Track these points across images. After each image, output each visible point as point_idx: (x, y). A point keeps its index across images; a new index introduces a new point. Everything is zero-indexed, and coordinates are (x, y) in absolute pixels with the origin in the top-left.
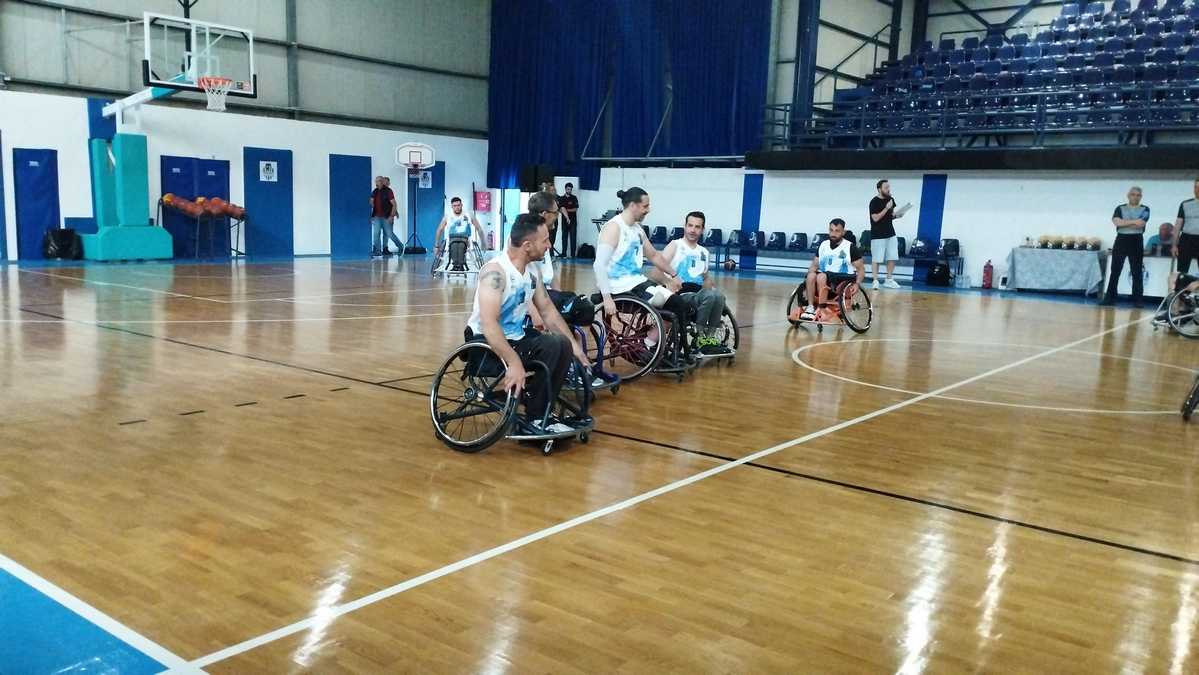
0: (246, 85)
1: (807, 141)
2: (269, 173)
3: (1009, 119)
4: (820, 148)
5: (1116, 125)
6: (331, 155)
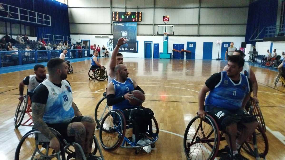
0: (172, 33)
2: (191, 46)
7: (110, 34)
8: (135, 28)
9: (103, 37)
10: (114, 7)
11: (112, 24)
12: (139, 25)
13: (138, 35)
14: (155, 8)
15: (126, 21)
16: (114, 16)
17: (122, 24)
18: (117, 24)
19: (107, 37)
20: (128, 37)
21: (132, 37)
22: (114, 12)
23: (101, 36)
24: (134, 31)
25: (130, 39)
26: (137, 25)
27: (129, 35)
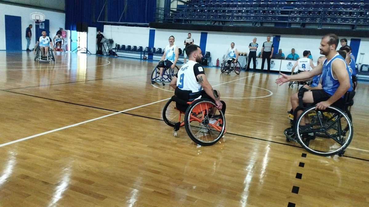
1: (169, 20)
3: (224, 17)
4: (172, 22)
5: (252, 20)
6: (5, 15)
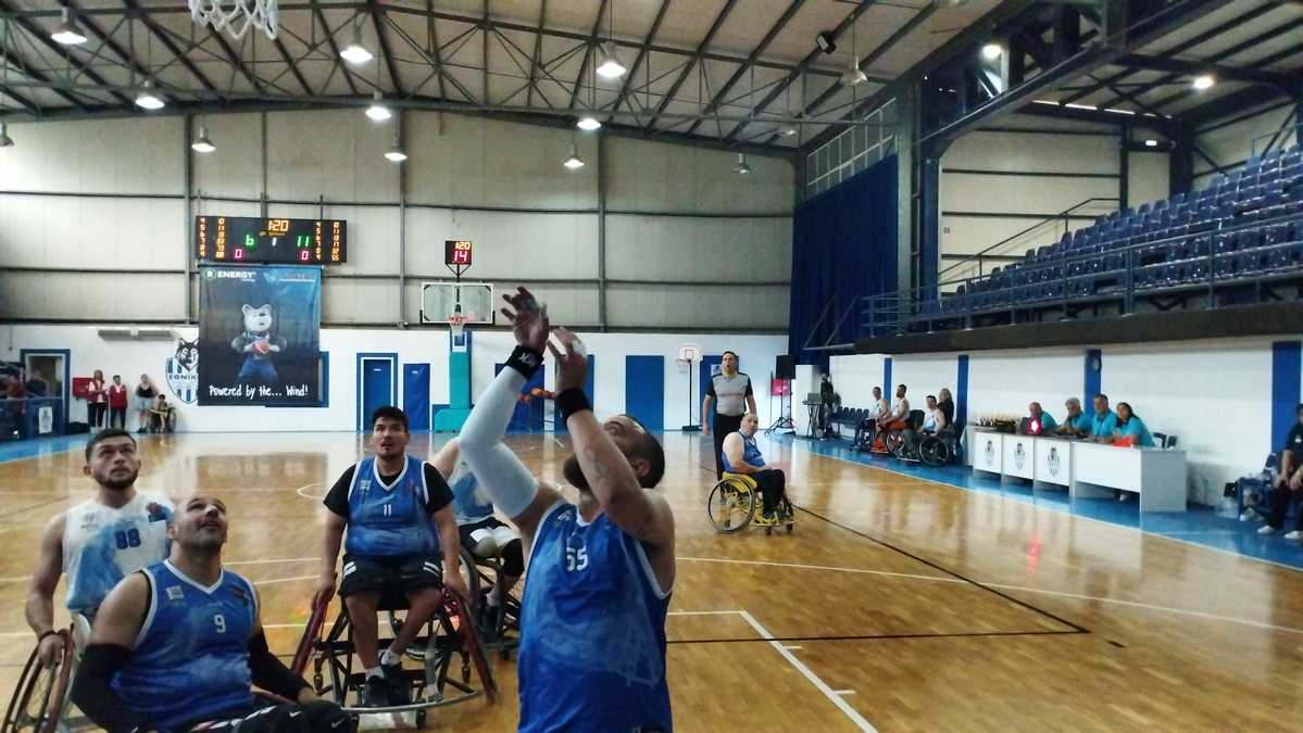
0: (487, 318)
6: (627, 357)
7: (182, 322)
8: (310, 294)
9: (142, 337)
10: (203, 194)
11: (192, 275)
12: (331, 280)
13: (324, 325)
14: (407, 206)
15: (266, 263)
16: (202, 235)
17: (245, 275)
18: (221, 274)
19: (166, 336)
20: (277, 333)
21: (296, 336)
22: (203, 220)
23: (134, 330)
24: (307, 307)
25: (285, 343)
26: (322, 277)
27: (281, 327)
